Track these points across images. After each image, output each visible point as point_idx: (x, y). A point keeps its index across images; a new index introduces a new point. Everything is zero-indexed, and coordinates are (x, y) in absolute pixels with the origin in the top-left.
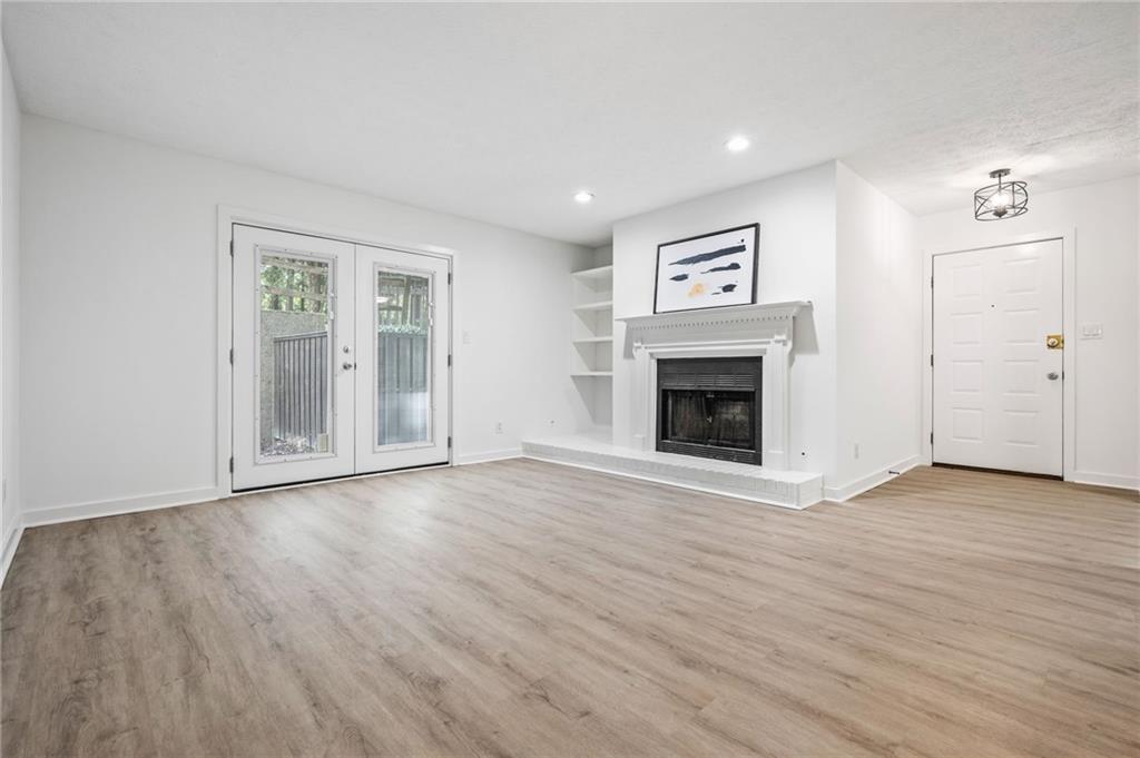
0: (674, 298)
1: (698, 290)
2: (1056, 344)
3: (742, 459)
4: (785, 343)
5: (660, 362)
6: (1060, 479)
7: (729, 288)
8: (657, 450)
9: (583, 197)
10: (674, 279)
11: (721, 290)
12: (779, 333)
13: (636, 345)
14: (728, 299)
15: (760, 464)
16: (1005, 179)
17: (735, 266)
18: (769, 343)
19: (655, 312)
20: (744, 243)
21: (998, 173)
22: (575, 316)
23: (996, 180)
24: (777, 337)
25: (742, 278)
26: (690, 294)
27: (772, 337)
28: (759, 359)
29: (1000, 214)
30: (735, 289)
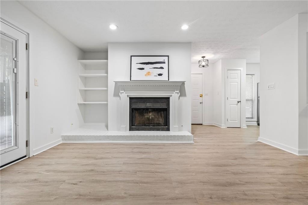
0: (138, 76)
1: (148, 74)
2: (201, 96)
3: (163, 130)
4: (178, 93)
5: (131, 98)
6: (202, 124)
7: (160, 75)
8: (130, 130)
9: (113, 27)
10: (138, 69)
11: (157, 75)
12: (177, 90)
13: (121, 92)
14: (160, 78)
15: (169, 130)
16: (204, 58)
17: (162, 68)
18: (173, 93)
19: (131, 80)
20: (165, 61)
21: (203, 57)
22: (79, 79)
23: (203, 58)
24: (176, 92)
25: (165, 72)
26: (146, 75)
27: (175, 91)
28: (169, 98)
29: (203, 66)
30: (162, 75)
